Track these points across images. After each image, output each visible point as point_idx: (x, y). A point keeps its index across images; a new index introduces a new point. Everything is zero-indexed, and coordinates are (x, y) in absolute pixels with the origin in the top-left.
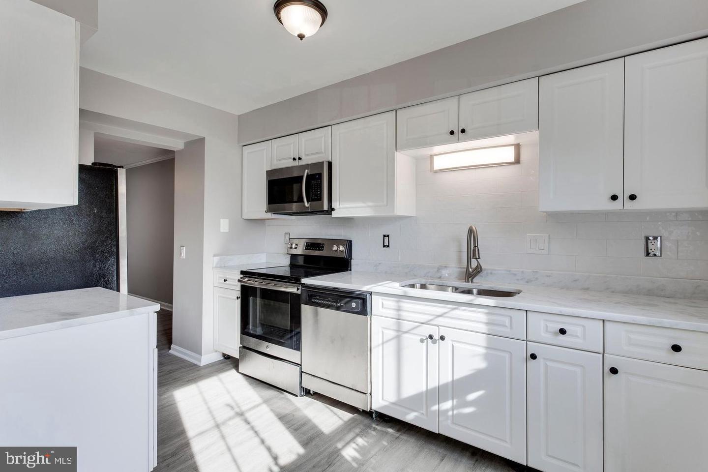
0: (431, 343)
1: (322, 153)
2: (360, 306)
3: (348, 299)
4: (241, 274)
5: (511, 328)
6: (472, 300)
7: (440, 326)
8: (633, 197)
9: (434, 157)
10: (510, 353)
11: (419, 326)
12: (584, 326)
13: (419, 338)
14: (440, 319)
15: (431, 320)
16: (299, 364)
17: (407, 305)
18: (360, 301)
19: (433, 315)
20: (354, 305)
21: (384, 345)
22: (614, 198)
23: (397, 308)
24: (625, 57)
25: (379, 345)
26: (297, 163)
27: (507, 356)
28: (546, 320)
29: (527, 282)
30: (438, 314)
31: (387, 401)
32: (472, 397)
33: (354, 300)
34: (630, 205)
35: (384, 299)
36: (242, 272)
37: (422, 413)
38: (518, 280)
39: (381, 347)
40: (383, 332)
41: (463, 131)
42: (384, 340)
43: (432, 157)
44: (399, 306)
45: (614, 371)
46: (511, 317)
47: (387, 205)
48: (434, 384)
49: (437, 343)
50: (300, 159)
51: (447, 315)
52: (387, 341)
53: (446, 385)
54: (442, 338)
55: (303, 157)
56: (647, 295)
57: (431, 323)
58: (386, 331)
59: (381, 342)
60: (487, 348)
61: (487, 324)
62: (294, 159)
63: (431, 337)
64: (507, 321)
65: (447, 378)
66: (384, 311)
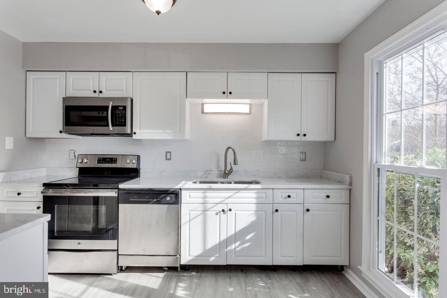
0: (222, 214)
1: (123, 90)
2: (174, 199)
3: (164, 195)
4: (43, 186)
5: (266, 199)
6: (247, 187)
7: (228, 203)
8: (305, 135)
9: (205, 105)
10: (265, 211)
11: (216, 205)
12: (297, 193)
13: (215, 213)
14: (228, 199)
15: (223, 201)
16: (116, 250)
17: (210, 194)
18: (173, 196)
19: (224, 198)
20: (168, 198)
21: (191, 222)
22: (298, 135)
23: (204, 197)
24: (302, 73)
25: (186, 223)
26: (96, 95)
27: (264, 213)
28: (281, 192)
29: (254, 176)
30: (227, 197)
31: (192, 256)
32: (248, 237)
33: (168, 195)
34: (304, 139)
35: (191, 192)
36: (44, 185)
37: (217, 256)
38: (249, 175)
39: (188, 223)
40: (190, 213)
41: (230, 93)
42: (191, 219)
43: (203, 105)
44: (205, 196)
45: (308, 210)
46: (266, 193)
47: (180, 132)
48: (223, 237)
49: (226, 214)
50: (101, 92)
51: (232, 197)
52: (193, 219)
53: (231, 236)
54: (230, 210)
55: (104, 91)
56: (302, 178)
57: (223, 202)
58: (191, 212)
59: (188, 220)
60: (256, 211)
61: (257, 198)
62: (95, 92)
63: (223, 211)
64: (264, 195)
65: (232, 232)
66: (191, 199)
